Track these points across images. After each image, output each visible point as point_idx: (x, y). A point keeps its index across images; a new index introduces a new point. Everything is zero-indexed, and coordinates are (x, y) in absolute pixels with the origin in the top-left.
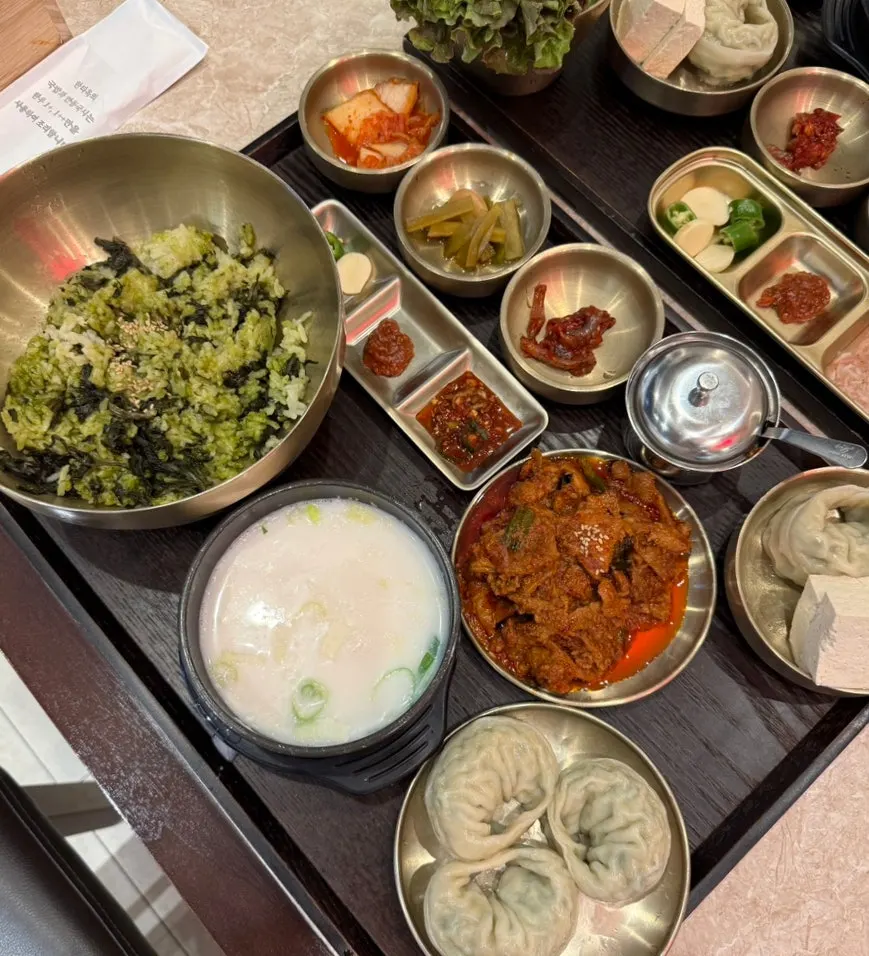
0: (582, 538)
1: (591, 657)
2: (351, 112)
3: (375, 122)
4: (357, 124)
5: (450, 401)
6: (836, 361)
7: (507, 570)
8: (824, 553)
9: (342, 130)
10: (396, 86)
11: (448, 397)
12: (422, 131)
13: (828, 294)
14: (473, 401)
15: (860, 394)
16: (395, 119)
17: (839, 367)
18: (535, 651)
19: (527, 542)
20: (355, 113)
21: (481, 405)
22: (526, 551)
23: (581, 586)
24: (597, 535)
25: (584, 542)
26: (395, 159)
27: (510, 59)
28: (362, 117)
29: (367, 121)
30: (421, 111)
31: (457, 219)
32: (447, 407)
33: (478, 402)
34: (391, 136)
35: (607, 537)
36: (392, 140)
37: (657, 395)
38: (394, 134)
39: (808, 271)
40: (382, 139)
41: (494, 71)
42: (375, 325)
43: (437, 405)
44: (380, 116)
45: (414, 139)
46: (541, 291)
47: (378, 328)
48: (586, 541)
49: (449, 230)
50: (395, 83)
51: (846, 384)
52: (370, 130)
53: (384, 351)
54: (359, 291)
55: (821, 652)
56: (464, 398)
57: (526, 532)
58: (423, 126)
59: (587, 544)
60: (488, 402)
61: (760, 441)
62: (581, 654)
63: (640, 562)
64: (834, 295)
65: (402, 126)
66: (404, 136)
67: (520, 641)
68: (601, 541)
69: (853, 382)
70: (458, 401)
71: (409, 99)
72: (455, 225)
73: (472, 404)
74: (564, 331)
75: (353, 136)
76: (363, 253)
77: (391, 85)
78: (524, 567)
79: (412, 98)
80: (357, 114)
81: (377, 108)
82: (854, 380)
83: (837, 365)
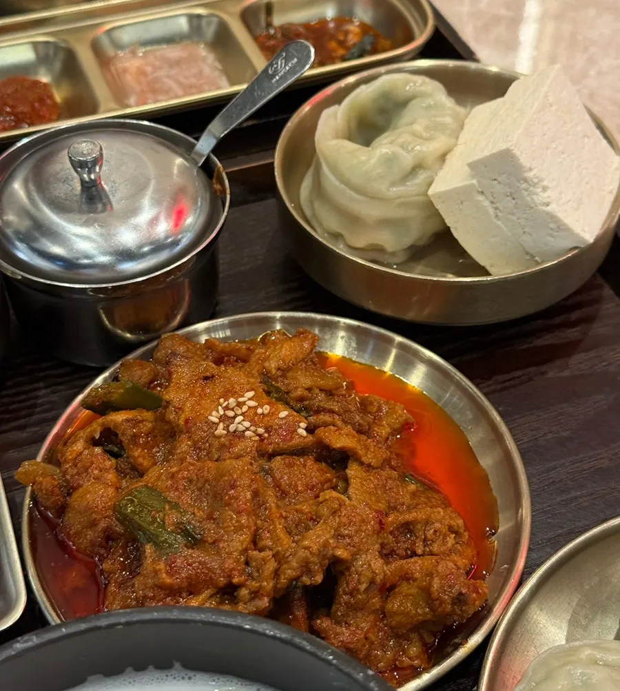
0: (232, 428)
1: (437, 525)
7: (230, 564)
8: (408, 160)
18: (394, 605)
19: (193, 511)
22: (210, 517)
23: (311, 470)
24: (240, 405)
25: (241, 428)
35: (251, 394)
37: (57, 250)
48: (240, 424)
55: (549, 209)
57: (175, 506)
59: (247, 424)
61: (207, 169)
62: (425, 540)
63: (306, 393)
67: (364, 623)
68: (252, 403)
78: (239, 528)
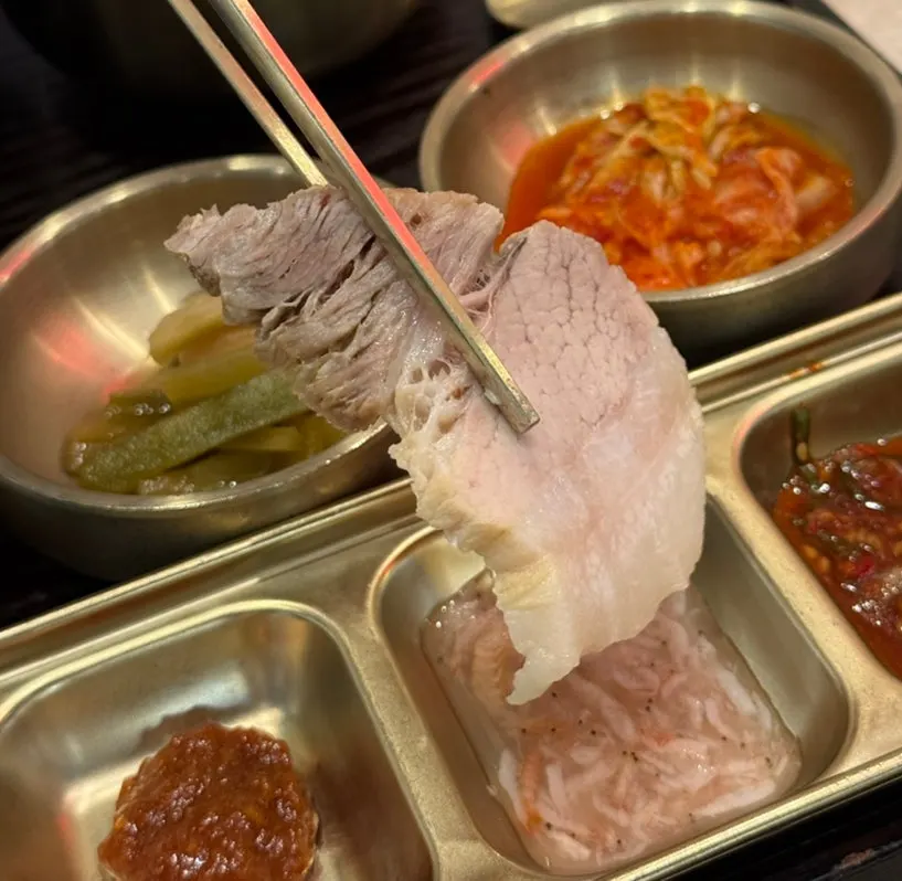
6: (520, 814)
13: (253, 736)
15: (676, 785)
17: (548, 815)
39: (132, 769)
51: (622, 818)
64: (266, 721)
69: (621, 789)
82: (613, 782)
83: (535, 819)
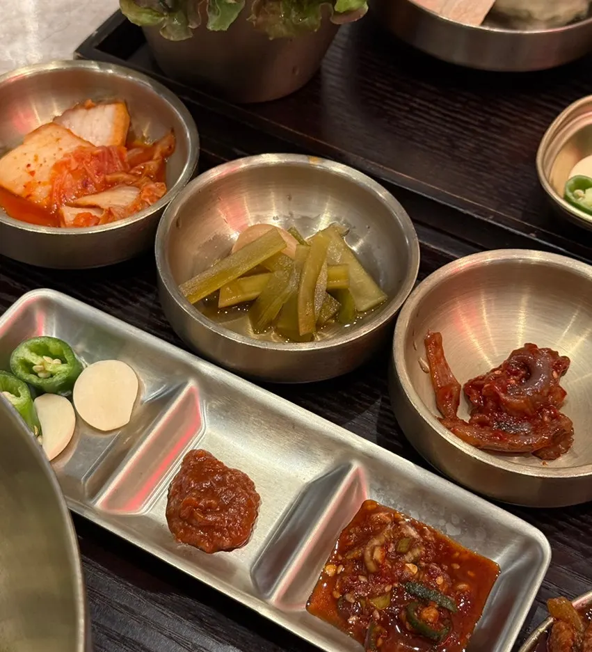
2: (30, 159)
3: (74, 166)
4: (44, 174)
5: (361, 560)
9: (19, 190)
10: (91, 111)
11: (356, 553)
12: (153, 165)
14: (403, 549)
16: (104, 156)
20: (36, 159)
21: (417, 552)
26: (125, 209)
27: (288, 15)
28: (51, 163)
29: (59, 166)
30: (137, 142)
31: (260, 270)
32: (358, 573)
33: (410, 548)
34: (105, 181)
36: (108, 186)
38: (109, 178)
40: (91, 187)
41: (267, 36)
42: (176, 468)
43: (336, 575)
44: (80, 156)
45: (144, 179)
46: (434, 344)
47: (184, 471)
49: (252, 288)
50: (89, 108)
52: (68, 180)
53: (210, 506)
54: (126, 420)
56: (385, 546)
58: (151, 159)
60: (426, 544)
65: (119, 164)
66: (126, 177)
70: (378, 555)
71: (116, 125)
72: (261, 279)
73: (402, 554)
74: (505, 391)
75: (40, 195)
76: (116, 359)
77: (82, 112)
79: (122, 124)
80: (41, 161)
81: (69, 146)
